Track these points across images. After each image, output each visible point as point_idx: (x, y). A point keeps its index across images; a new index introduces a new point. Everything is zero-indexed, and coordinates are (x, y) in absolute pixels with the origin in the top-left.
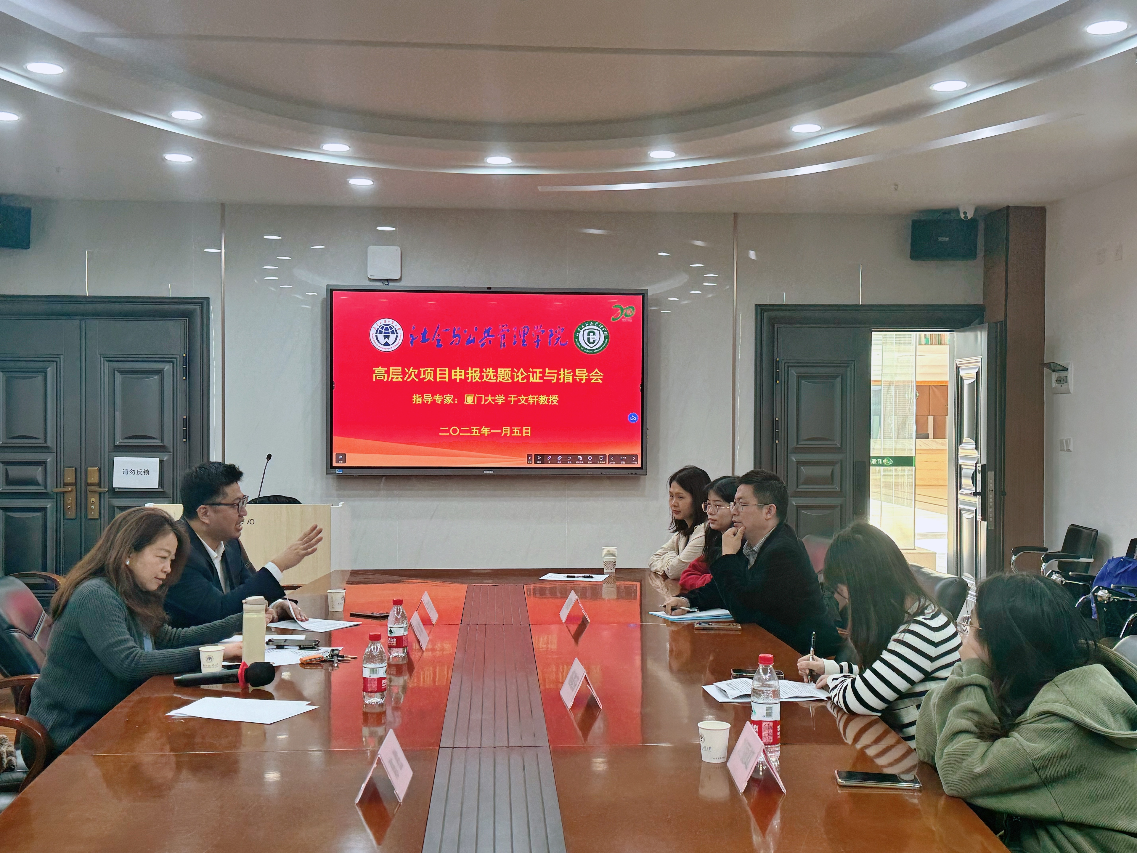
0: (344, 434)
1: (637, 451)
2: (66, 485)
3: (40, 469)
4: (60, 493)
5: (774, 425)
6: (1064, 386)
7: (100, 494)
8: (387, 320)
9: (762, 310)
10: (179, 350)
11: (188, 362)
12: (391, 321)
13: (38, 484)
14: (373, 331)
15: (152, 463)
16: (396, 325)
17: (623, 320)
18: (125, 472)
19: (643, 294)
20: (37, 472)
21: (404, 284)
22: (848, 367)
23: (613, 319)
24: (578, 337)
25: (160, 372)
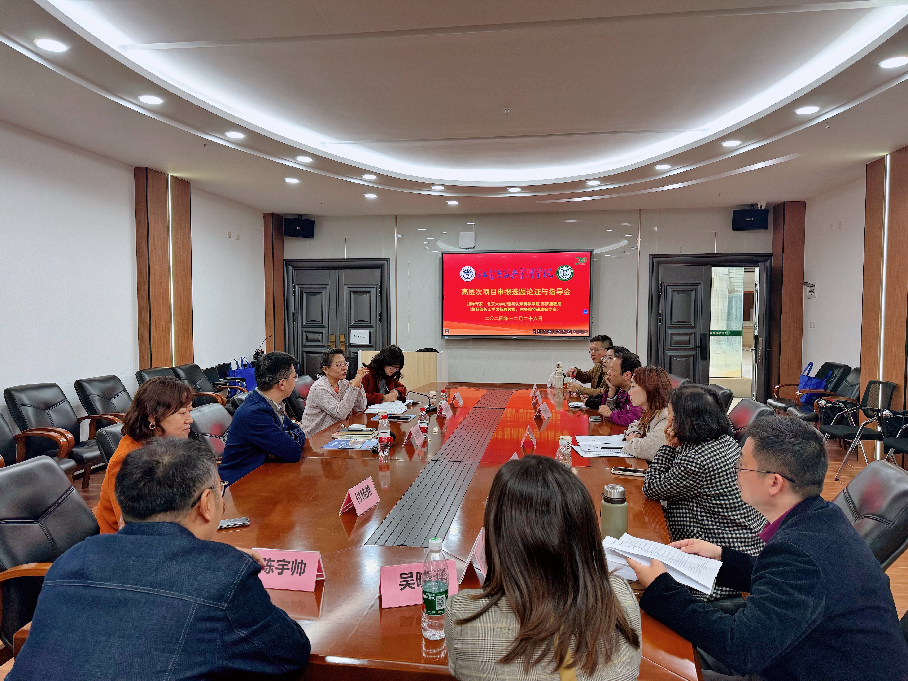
0: (449, 320)
1: (587, 328)
2: (331, 342)
3: (321, 335)
4: (329, 345)
5: (658, 315)
6: (813, 294)
7: (345, 346)
8: (468, 267)
9: (653, 257)
10: (377, 282)
11: (381, 287)
12: (470, 267)
13: (320, 342)
14: (461, 272)
15: (366, 333)
16: (472, 269)
17: (581, 264)
18: (356, 337)
19: (591, 251)
20: (319, 336)
21: (477, 250)
22: (698, 285)
23: (576, 264)
24: (558, 273)
25: (369, 292)
